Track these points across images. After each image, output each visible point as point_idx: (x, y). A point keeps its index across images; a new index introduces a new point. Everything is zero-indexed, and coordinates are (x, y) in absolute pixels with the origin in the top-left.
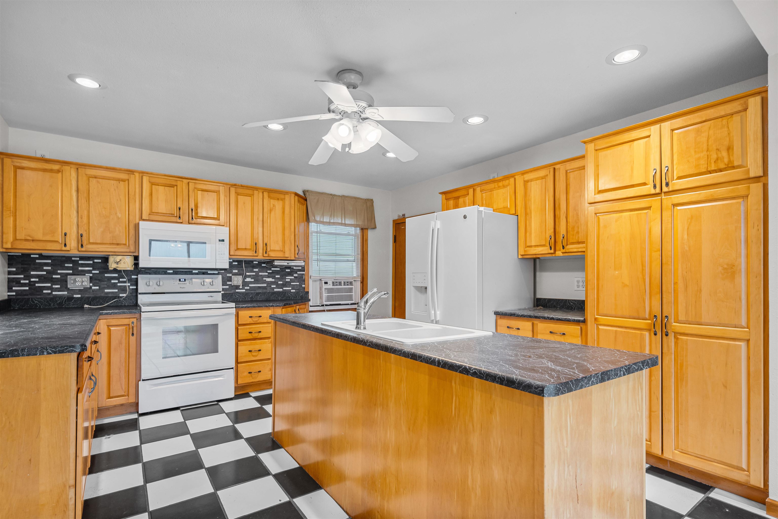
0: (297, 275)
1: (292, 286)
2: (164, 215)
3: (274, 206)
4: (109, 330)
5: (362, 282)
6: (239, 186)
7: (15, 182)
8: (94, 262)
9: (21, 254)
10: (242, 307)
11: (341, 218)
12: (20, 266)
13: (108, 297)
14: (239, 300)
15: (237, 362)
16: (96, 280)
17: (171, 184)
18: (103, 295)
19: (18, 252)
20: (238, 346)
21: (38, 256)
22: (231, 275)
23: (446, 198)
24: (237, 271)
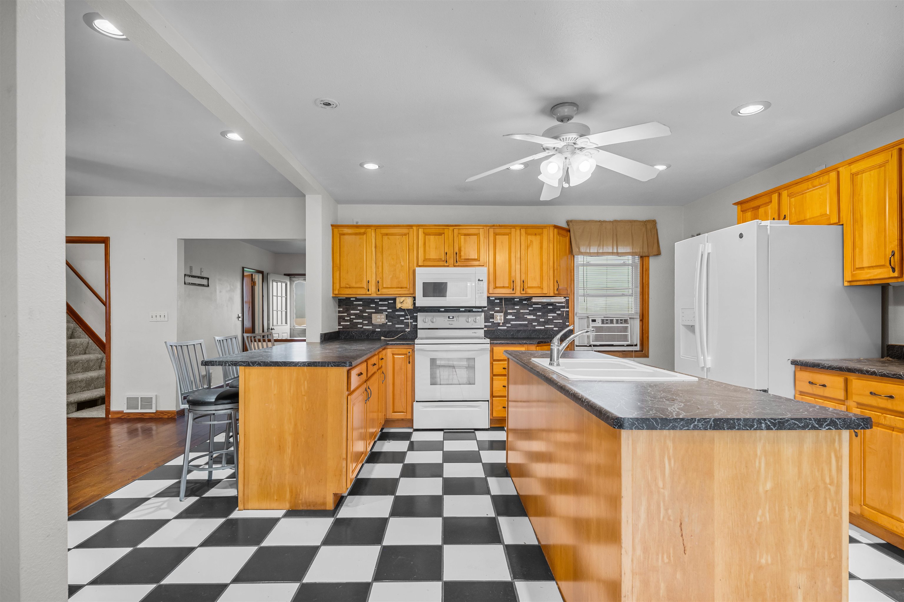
0: (560, 312)
1: (555, 323)
2: (434, 260)
3: (531, 241)
4: (394, 358)
5: (642, 320)
6: (497, 226)
7: (340, 245)
8: (388, 303)
9: (345, 298)
10: (496, 344)
11: (612, 246)
12: (344, 307)
13: (398, 331)
14: (501, 336)
15: (492, 396)
16: (390, 317)
17: (439, 233)
18: (394, 329)
19: (343, 297)
20: (493, 380)
21: (354, 299)
22: (493, 313)
23: (743, 210)
24: (499, 309)
